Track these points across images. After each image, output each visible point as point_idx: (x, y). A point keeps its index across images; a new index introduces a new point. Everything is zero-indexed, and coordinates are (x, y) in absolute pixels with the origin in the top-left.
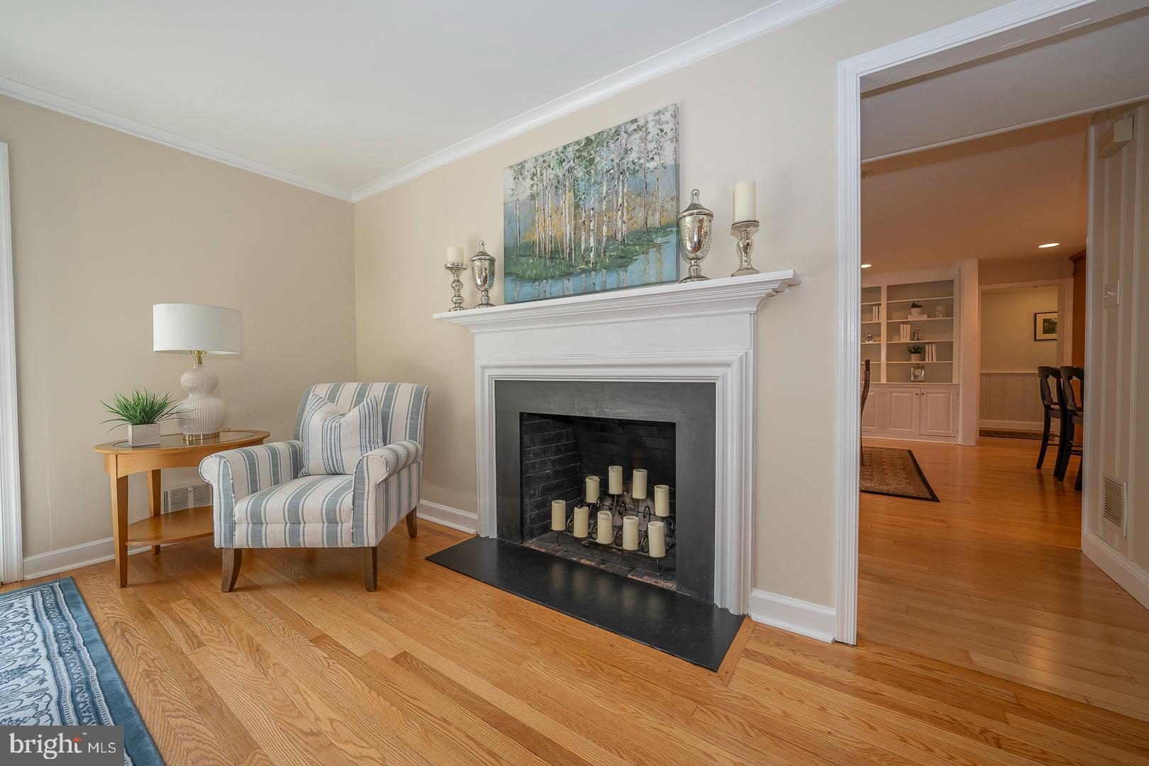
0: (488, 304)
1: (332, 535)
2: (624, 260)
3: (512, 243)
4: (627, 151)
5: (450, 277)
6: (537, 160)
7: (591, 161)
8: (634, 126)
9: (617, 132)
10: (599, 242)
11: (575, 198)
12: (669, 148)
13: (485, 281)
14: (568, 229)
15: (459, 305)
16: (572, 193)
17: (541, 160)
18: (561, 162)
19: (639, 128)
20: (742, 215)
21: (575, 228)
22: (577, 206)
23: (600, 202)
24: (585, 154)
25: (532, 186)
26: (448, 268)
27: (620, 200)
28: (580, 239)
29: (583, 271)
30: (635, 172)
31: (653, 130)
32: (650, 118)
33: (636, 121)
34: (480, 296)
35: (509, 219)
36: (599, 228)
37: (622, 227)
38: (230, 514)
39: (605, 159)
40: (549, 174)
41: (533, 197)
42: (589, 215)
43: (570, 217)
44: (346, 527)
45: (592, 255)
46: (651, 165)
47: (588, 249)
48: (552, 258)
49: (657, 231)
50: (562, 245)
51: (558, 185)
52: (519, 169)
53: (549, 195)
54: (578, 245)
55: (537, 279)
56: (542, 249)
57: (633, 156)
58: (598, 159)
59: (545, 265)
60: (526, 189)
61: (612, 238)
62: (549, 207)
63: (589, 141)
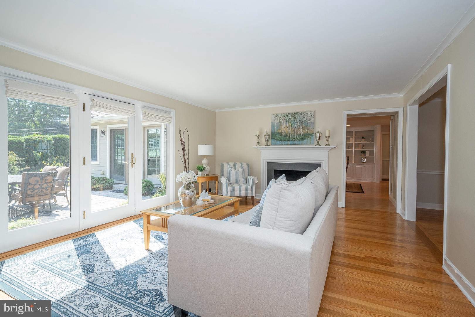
0: (268, 145)
1: (247, 194)
2: (302, 139)
3: (274, 132)
4: (303, 117)
5: (257, 138)
6: (281, 115)
7: (295, 118)
8: (305, 113)
9: (301, 113)
10: (297, 135)
11: (291, 125)
12: (313, 119)
13: (267, 140)
14: (289, 131)
15: (259, 145)
16: (290, 123)
17: (282, 115)
18: (288, 116)
19: (306, 114)
20: (327, 135)
21: (291, 131)
22: (291, 126)
23: (297, 127)
24: (294, 116)
25: (280, 120)
26: (256, 136)
27: (302, 127)
28: (292, 133)
29: (293, 140)
30: (305, 122)
31: (309, 115)
32: (309, 112)
33: (306, 112)
34: (265, 143)
35: (273, 126)
36: (297, 132)
37: (302, 133)
38: (227, 190)
39: (298, 118)
40: (284, 118)
41: (280, 122)
42: (294, 129)
43: (290, 128)
44: (250, 192)
45: (295, 137)
46: (309, 121)
47: (294, 136)
48: (285, 136)
49: (310, 134)
50: (288, 134)
51: (287, 121)
52: (276, 116)
53: (284, 123)
54: (292, 135)
55: (281, 140)
56: (282, 134)
57: (305, 119)
59: (283, 138)
60: (278, 120)
61: (300, 134)
62: (284, 125)
63: (295, 113)
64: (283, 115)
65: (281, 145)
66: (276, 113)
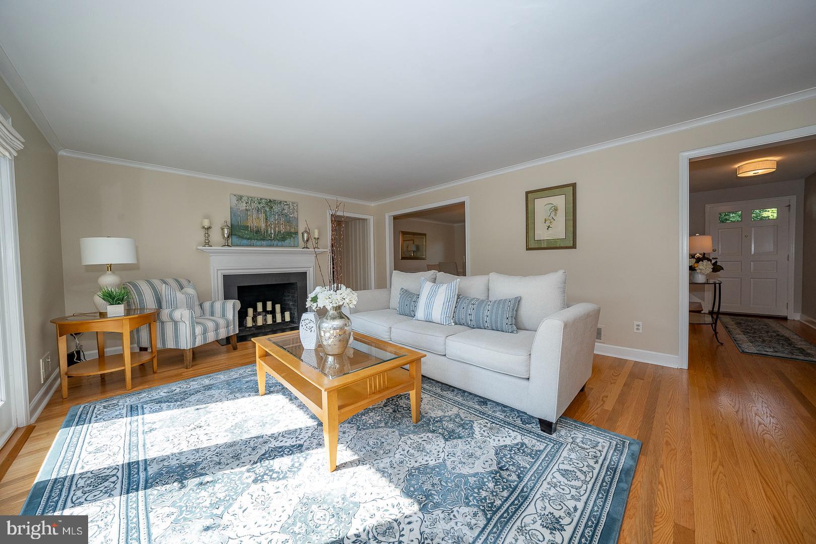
0: (229, 246)
2: (283, 239)
3: (236, 224)
4: (283, 209)
5: (202, 232)
6: (248, 198)
7: (272, 207)
9: (280, 202)
10: (275, 232)
11: (266, 216)
12: (296, 214)
13: (228, 237)
14: (263, 226)
15: (207, 243)
16: (264, 215)
18: (260, 203)
19: (287, 205)
20: (316, 236)
21: (266, 226)
22: (266, 219)
23: (275, 220)
24: (269, 204)
25: (246, 206)
26: (203, 228)
29: (270, 239)
30: (286, 216)
31: (292, 207)
32: (291, 203)
33: (286, 202)
34: (223, 241)
35: (233, 213)
36: (275, 228)
37: (283, 230)
39: (276, 208)
40: (254, 205)
41: (247, 210)
42: (271, 223)
43: (264, 222)
45: (272, 235)
46: (291, 216)
47: (271, 233)
48: (256, 233)
49: (293, 233)
50: (261, 230)
51: (258, 210)
52: (240, 198)
53: (255, 212)
54: (267, 231)
55: (250, 239)
56: (252, 229)
57: (286, 211)
58: (274, 208)
59: (253, 235)
60: (243, 206)
61: (279, 232)
62: (254, 216)
63: (270, 201)
64: (251, 200)
65: (250, 246)
66: (241, 194)
